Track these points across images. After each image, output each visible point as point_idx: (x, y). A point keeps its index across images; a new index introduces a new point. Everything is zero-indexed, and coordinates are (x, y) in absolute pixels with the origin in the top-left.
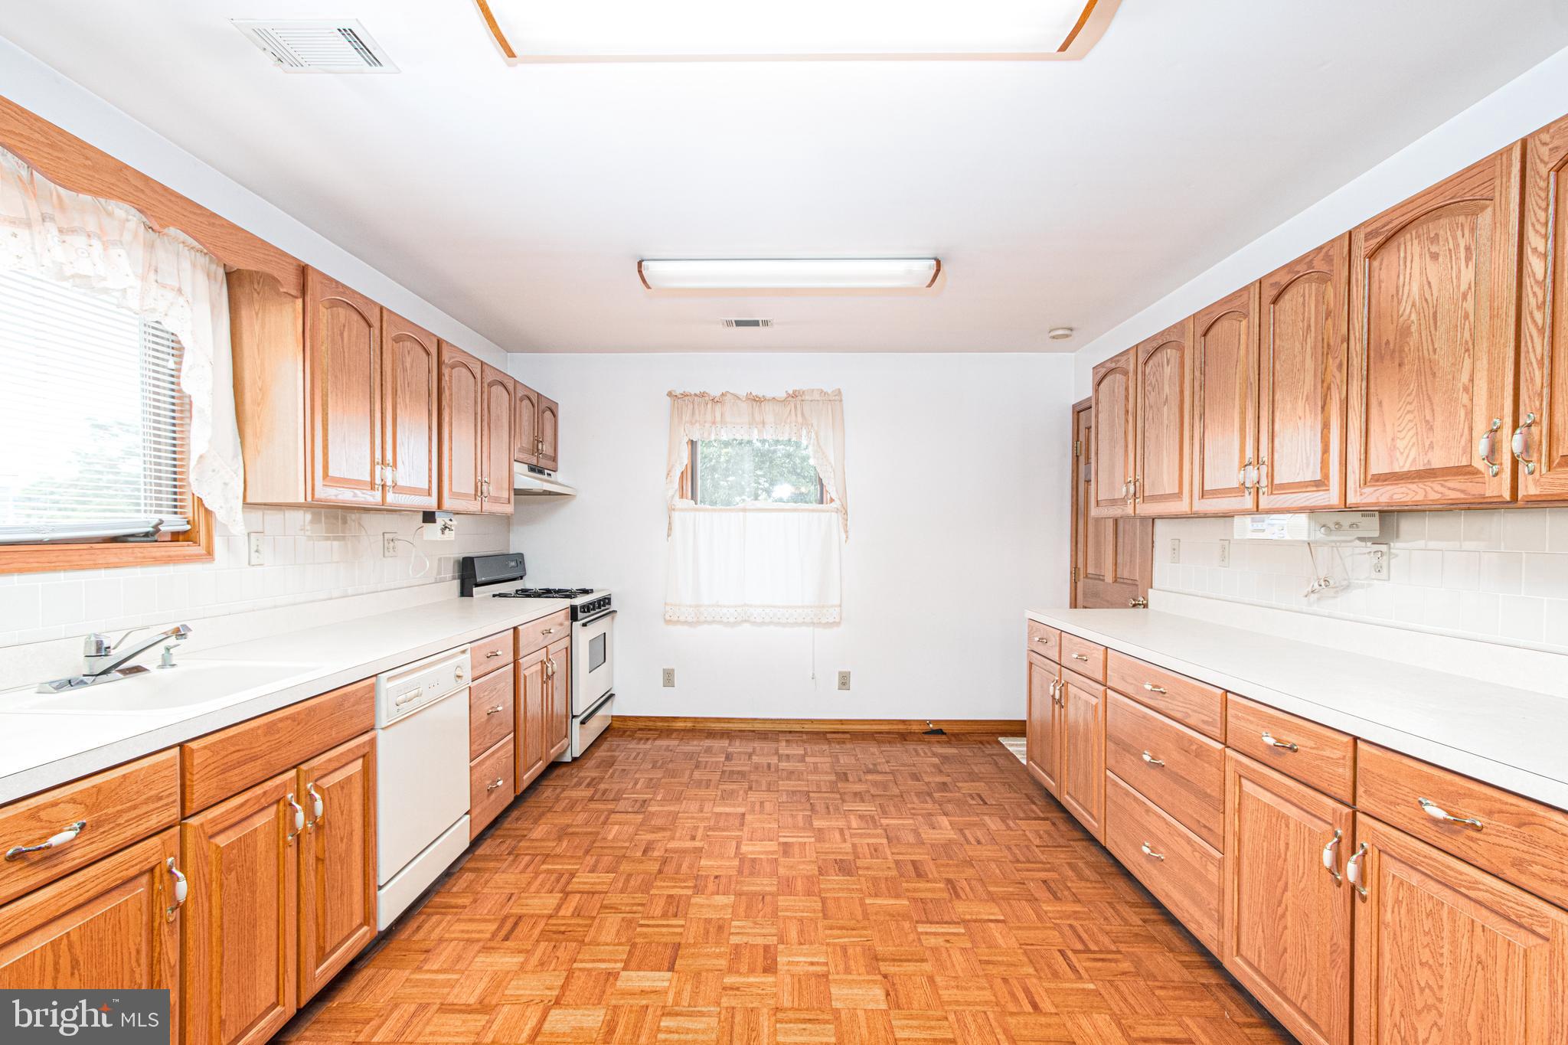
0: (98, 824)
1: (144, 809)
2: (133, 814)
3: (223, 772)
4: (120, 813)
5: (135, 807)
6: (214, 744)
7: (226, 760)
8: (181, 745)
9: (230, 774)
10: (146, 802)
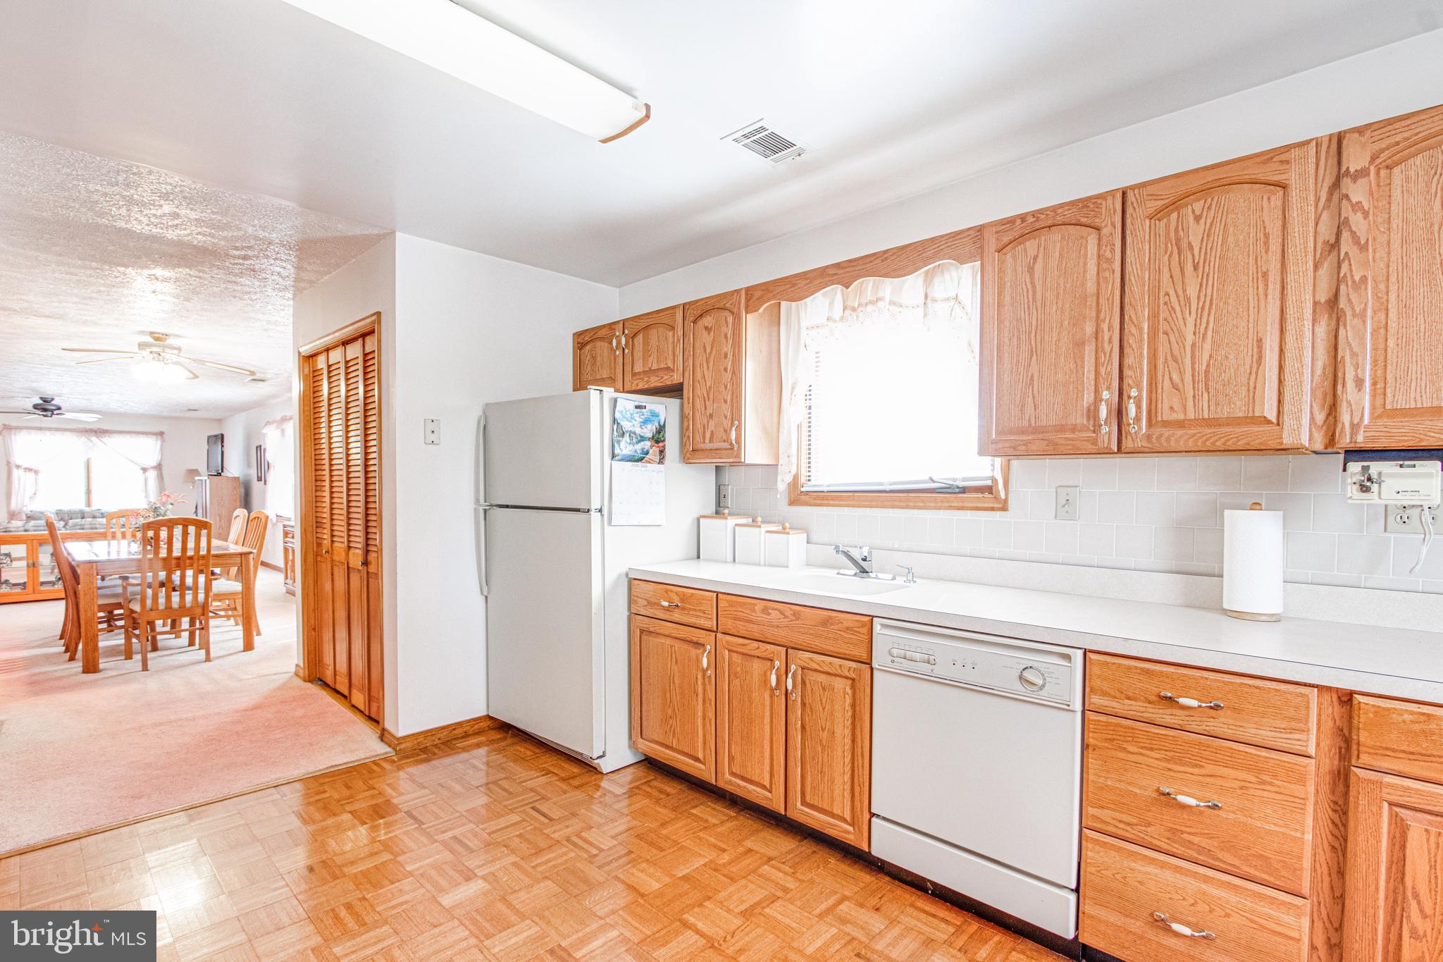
0: (683, 609)
1: (698, 614)
2: (695, 613)
3: (735, 619)
4: (690, 609)
5: (696, 610)
6: (731, 601)
7: (736, 613)
8: (718, 593)
9: (739, 622)
10: (700, 610)
